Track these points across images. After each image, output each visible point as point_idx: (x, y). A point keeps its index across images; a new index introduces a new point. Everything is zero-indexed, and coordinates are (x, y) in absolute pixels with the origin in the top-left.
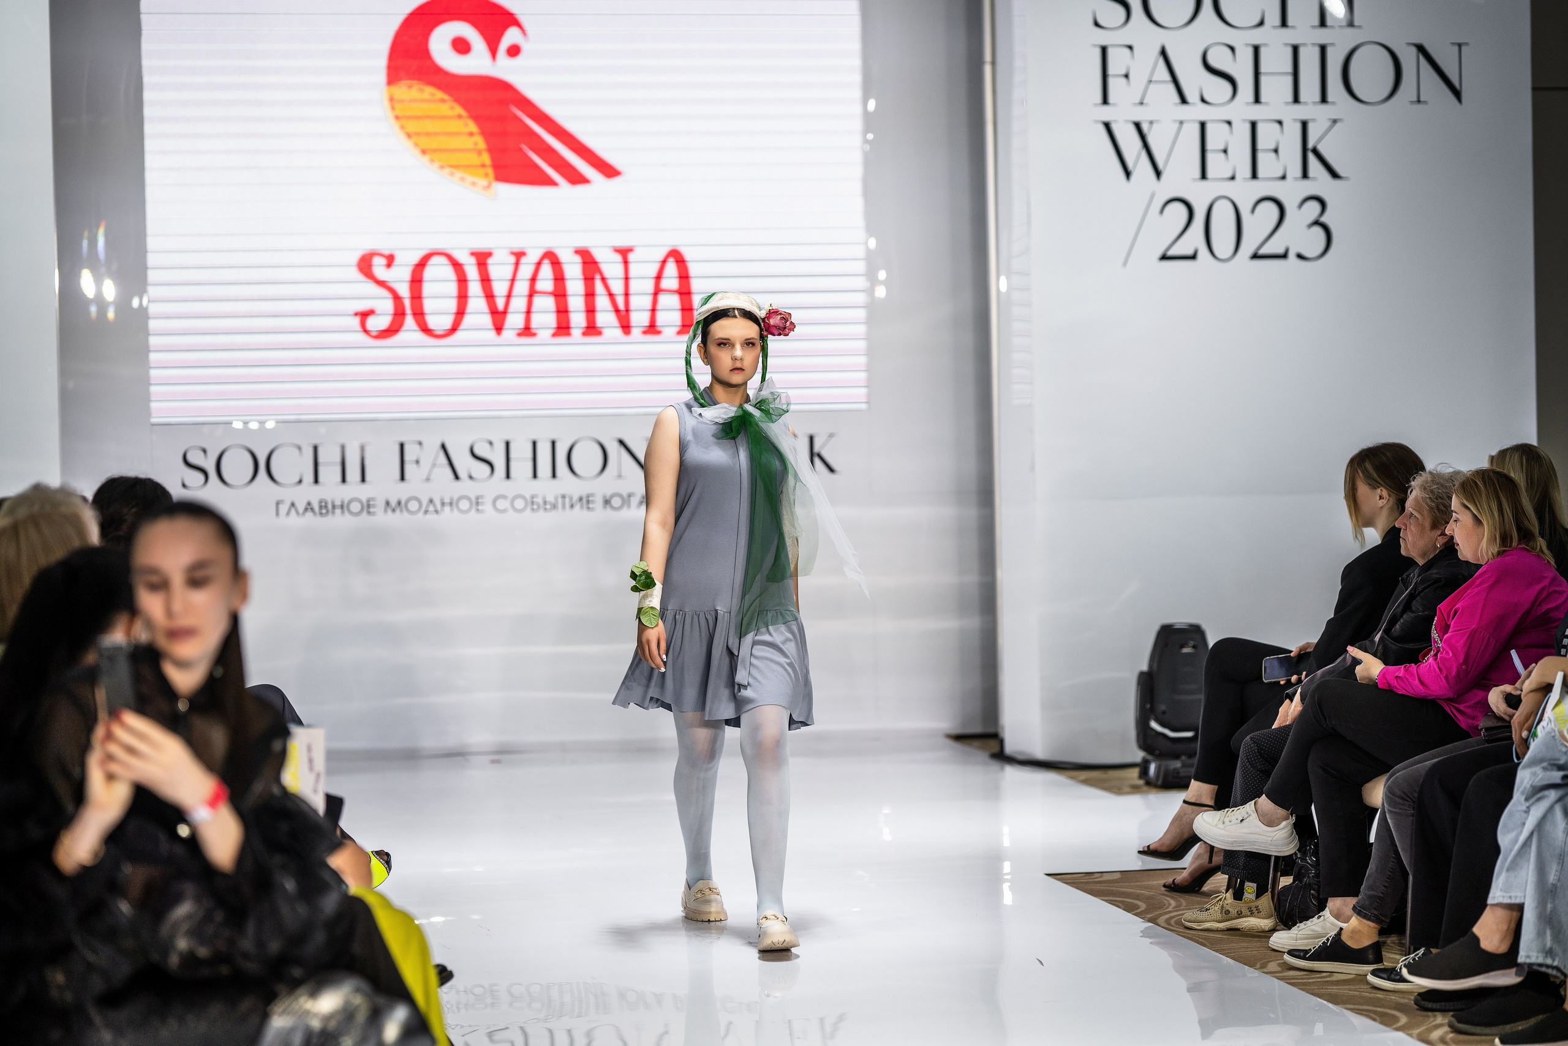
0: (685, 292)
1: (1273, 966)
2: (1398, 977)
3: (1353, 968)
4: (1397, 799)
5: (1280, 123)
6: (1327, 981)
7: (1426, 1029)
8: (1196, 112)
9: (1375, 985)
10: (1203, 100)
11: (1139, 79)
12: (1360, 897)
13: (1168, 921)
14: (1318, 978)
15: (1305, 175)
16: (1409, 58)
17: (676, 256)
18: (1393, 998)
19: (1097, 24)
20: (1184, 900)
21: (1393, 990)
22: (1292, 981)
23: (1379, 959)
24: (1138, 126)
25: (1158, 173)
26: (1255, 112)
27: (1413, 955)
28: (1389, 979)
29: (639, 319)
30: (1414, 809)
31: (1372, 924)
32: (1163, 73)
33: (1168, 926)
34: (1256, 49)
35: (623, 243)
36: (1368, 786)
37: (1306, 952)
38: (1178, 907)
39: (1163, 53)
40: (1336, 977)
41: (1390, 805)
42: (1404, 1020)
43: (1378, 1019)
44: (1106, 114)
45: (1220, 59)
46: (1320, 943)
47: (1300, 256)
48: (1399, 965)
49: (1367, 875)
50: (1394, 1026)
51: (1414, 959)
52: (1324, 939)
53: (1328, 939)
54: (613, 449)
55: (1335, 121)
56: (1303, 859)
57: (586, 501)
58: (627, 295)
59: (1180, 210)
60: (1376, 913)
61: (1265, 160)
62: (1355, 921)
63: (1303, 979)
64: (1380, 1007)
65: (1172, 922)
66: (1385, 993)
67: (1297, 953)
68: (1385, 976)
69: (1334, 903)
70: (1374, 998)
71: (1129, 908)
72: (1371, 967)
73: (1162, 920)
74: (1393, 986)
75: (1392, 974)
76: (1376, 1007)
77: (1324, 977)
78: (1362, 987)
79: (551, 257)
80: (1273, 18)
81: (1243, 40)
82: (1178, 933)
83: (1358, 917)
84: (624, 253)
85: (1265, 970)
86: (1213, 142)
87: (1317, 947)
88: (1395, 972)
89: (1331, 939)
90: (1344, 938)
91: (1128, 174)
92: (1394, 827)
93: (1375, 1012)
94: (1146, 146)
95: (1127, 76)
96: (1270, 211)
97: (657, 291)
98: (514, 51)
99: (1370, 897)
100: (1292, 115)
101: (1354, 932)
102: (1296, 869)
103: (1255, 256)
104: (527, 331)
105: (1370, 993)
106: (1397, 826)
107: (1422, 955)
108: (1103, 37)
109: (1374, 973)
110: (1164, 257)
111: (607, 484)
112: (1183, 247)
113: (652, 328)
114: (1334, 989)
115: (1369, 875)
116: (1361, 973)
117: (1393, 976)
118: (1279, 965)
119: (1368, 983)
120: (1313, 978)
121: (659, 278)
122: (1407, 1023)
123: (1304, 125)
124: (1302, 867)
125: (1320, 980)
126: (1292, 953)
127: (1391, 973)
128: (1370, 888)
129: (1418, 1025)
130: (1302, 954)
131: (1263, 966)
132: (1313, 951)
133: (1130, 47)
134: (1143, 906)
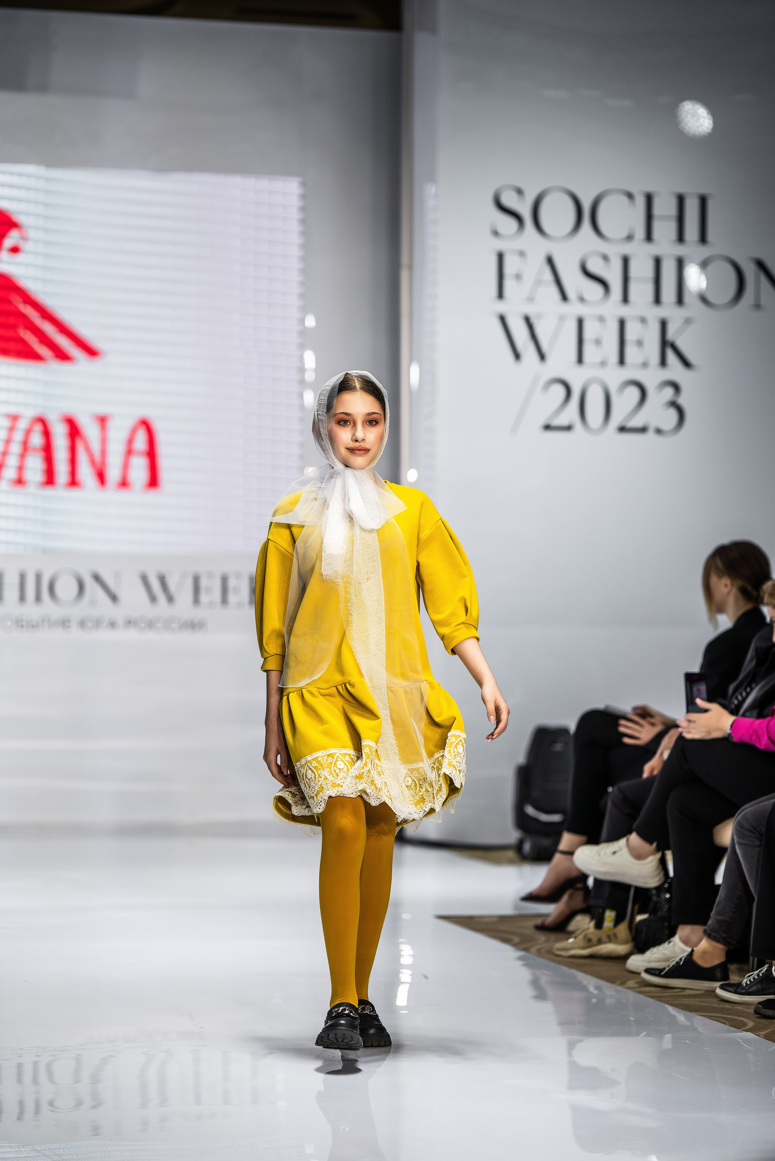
0: (151, 454)
1: (631, 983)
2: (744, 991)
3: (702, 984)
4: (745, 832)
5: (643, 320)
6: (679, 996)
7: (771, 1031)
8: (574, 309)
9: (725, 998)
10: (582, 299)
11: (529, 278)
12: (710, 922)
13: (539, 951)
14: (671, 993)
15: (663, 362)
16: (750, 271)
17: (146, 424)
18: (740, 1008)
19: (496, 233)
20: (552, 936)
21: (739, 1002)
22: (649, 994)
23: (725, 977)
24: (527, 320)
25: (542, 357)
26: (624, 311)
27: (757, 972)
28: (735, 992)
29: (113, 474)
30: (761, 840)
31: (720, 946)
32: (548, 275)
33: (539, 953)
34: (626, 261)
35: (102, 410)
36: (718, 829)
37: (661, 970)
38: (547, 941)
39: (550, 261)
40: (687, 992)
41: (739, 837)
42: (751, 1024)
43: (728, 1023)
44: (501, 307)
45: (595, 266)
46: (674, 963)
47: (659, 431)
48: (745, 980)
49: (717, 902)
50: (742, 1029)
51: (758, 975)
52: (678, 959)
53: (681, 959)
54: (89, 582)
55: (688, 321)
56: (658, 895)
57: (64, 623)
58: (103, 452)
59: (559, 391)
60: (724, 935)
61: (631, 351)
62: (705, 944)
63: (659, 993)
64: (728, 1015)
65: (543, 951)
66: (731, 1004)
67: (653, 972)
68: (732, 990)
69: (684, 931)
70: (723, 1008)
71: (505, 940)
72: (719, 984)
73: (534, 949)
74: (739, 999)
75: (737, 989)
76: (725, 1014)
77: (676, 992)
78: (711, 999)
79: (42, 421)
80: (640, 233)
81: (616, 252)
82: (548, 959)
83: (709, 940)
84: (103, 420)
85: (625, 986)
86: (589, 334)
87: (671, 966)
88: (740, 987)
89: (683, 959)
90: (696, 957)
91: (517, 356)
92: (742, 857)
93: (724, 1018)
94: (533, 336)
95: (518, 277)
96: (634, 393)
97: (129, 452)
98: (15, 250)
99: (719, 922)
100: (655, 314)
101: (704, 953)
102: (651, 906)
103: (622, 429)
104: (20, 481)
105: (719, 1004)
106: (745, 855)
107: (766, 971)
108: (500, 245)
109: (722, 987)
110: (548, 427)
111: (83, 609)
112: (562, 420)
113: (124, 484)
114: (686, 1001)
115: (719, 902)
116: (710, 989)
117: (739, 990)
118: (637, 983)
119: (717, 996)
120: (667, 993)
121: (130, 441)
122: (753, 1027)
123: (664, 325)
124: (657, 903)
125: (673, 994)
126: (648, 971)
127: (738, 987)
128: (718, 913)
129: (764, 1028)
130: (657, 972)
131: (622, 983)
132: (667, 969)
133: (522, 254)
134: (517, 940)
